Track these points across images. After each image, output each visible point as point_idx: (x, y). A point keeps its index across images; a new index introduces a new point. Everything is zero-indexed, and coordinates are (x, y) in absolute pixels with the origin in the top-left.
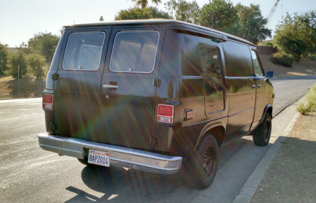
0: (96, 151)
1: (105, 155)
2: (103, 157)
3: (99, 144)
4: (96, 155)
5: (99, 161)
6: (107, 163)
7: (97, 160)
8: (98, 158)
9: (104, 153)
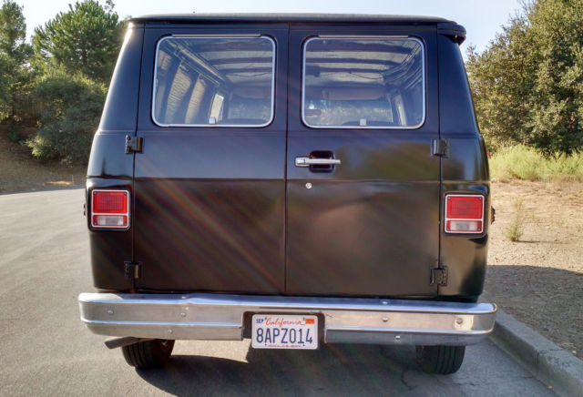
0: (274, 318)
1: (303, 322)
2: (297, 328)
3: (283, 298)
4: (277, 326)
5: (287, 339)
6: (311, 341)
7: (278, 339)
8: (282, 333)
9: (300, 318)
